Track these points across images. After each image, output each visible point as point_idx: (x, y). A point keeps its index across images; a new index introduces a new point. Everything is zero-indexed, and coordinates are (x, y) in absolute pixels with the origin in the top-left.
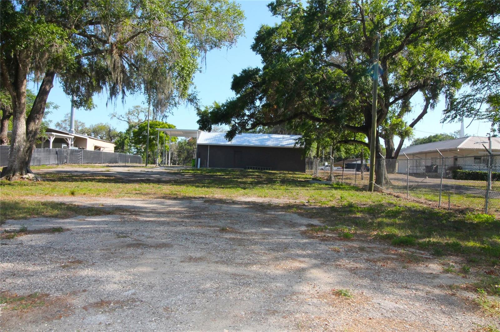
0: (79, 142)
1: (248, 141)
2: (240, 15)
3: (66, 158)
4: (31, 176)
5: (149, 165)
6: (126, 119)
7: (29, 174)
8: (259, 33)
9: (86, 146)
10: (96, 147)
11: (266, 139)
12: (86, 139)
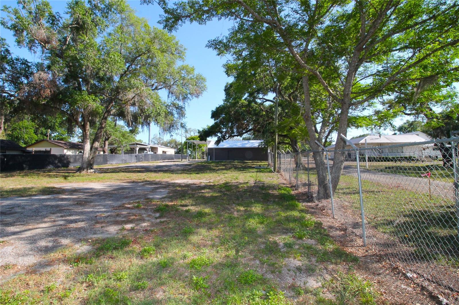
0: (153, 149)
1: (236, 145)
2: (204, 80)
3: (142, 158)
4: (92, 170)
5: (183, 160)
6: (185, 136)
7: (91, 170)
8: (226, 87)
9: (157, 151)
10: (163, 152)
11: (246, 143)
12: (157, 148)
